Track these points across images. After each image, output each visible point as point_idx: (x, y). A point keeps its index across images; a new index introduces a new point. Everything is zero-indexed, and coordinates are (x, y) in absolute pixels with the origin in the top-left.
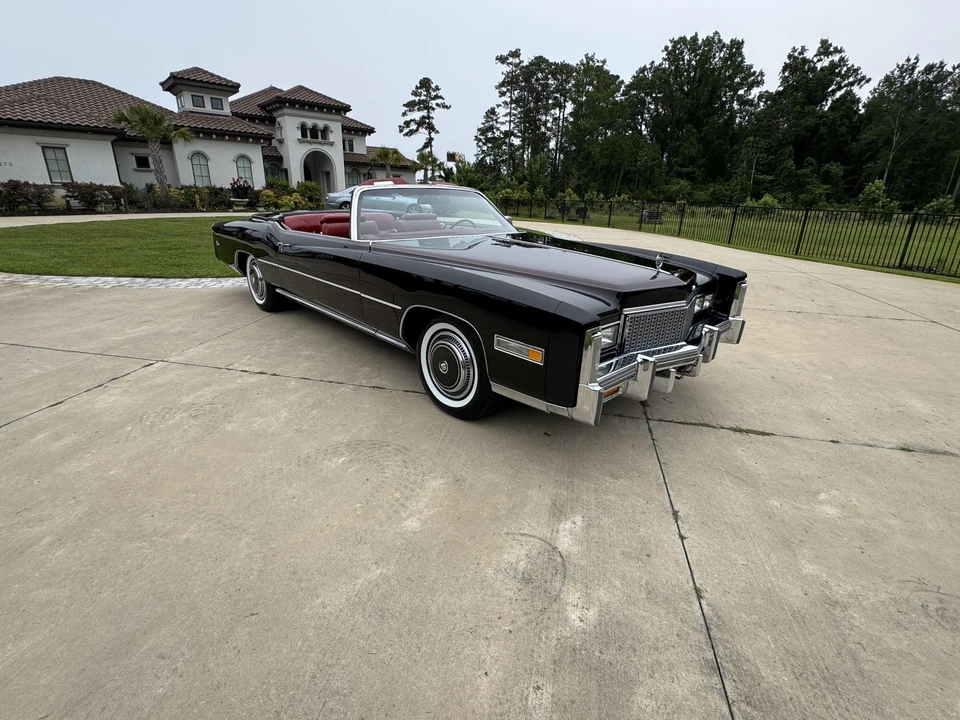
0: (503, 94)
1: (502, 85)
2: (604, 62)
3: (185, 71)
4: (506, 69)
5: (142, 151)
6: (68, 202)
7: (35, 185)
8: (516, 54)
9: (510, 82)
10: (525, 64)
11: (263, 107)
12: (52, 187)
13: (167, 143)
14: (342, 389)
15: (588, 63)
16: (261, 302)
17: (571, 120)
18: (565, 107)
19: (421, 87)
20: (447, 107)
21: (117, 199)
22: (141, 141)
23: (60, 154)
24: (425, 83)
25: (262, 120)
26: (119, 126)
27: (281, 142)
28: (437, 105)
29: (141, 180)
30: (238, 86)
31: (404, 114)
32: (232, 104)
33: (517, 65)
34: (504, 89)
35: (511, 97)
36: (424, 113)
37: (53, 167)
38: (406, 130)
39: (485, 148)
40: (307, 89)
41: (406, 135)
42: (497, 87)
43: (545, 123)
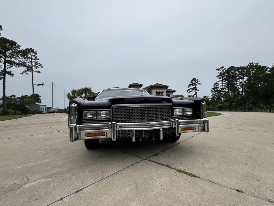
0: (220, 78)
1: (219, 76)
2: (258, 63)
3: (132, 84)
4: (220, 71)
8: (223, 67)
9: (221, 75)
10: (227, 69)
15: (251, 65)
17: (247, 82)
18: (244, 78)
19: (193, 80)
20: (201, 84)
24: (194, 79)
28: (198, 84)
30: (142, 85)
31: (188, 87)
33: (223, 70)
34: (220, 77)
35: (222, 79)
36: (194, 86)
39: (215, 93)
40: (158, 84)
41: (189, 92)
42: (217, 77)
43: (236, 84)
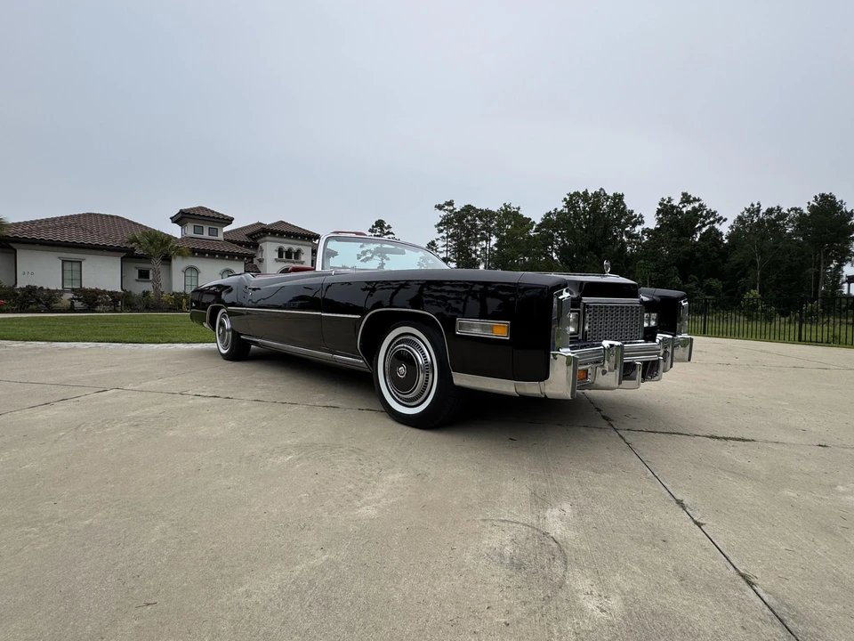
0: (440, 231)
1: (440, 225)
2: (519, 208)
3: (192, 209)
4: (443, 213)
5: (144, 266)
6: (72, 303)
7: (48, 290)
8: (450, 203)
9: (446, 223)
10: (458, 210)
11: (249, 236)
12: (63, 291)
13: (167, 260)
14: (296, 407)
15: (506, 209)
16: (224, 352)
17: (496, 249)
18: (490, 240)
19: (376, 226)
21: (115, 301)
22: (146, 258)
23: (76, 267)
24: (380, 224)
25: (247, 245)
26: (130, 246)
27: (261, 261)
29: (139, 288)
30: (233, 219)
31: (363, 246)
32: (225, 234)
33: (451, 211)
34: (442, 228)
35: (447, 233)
36: (379, 245)
37: (68, 276)
38: (363, 258)
40: (286, 223)
41: (363, 260)
42: (436, 226)
43: (475, 252)
